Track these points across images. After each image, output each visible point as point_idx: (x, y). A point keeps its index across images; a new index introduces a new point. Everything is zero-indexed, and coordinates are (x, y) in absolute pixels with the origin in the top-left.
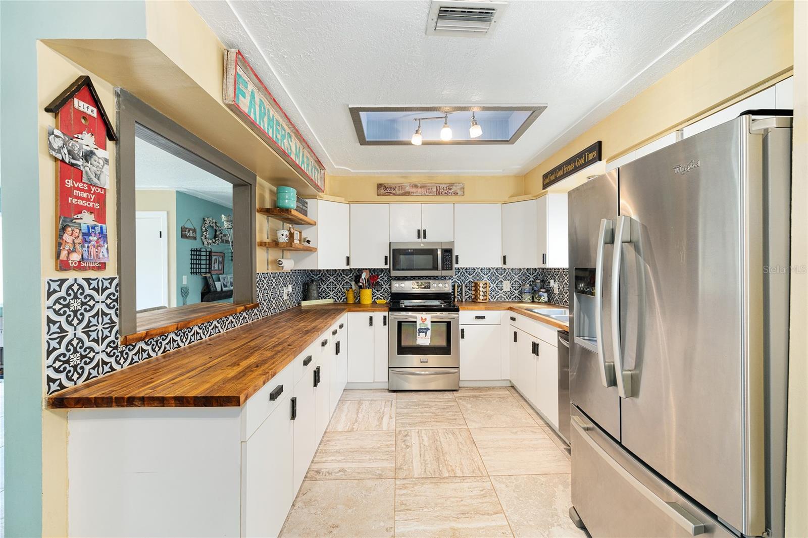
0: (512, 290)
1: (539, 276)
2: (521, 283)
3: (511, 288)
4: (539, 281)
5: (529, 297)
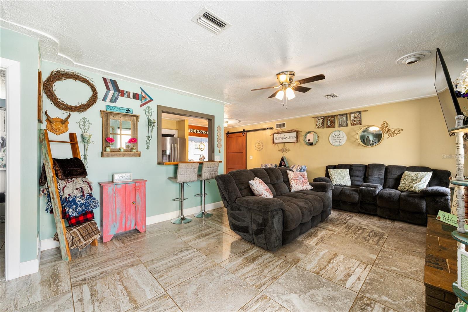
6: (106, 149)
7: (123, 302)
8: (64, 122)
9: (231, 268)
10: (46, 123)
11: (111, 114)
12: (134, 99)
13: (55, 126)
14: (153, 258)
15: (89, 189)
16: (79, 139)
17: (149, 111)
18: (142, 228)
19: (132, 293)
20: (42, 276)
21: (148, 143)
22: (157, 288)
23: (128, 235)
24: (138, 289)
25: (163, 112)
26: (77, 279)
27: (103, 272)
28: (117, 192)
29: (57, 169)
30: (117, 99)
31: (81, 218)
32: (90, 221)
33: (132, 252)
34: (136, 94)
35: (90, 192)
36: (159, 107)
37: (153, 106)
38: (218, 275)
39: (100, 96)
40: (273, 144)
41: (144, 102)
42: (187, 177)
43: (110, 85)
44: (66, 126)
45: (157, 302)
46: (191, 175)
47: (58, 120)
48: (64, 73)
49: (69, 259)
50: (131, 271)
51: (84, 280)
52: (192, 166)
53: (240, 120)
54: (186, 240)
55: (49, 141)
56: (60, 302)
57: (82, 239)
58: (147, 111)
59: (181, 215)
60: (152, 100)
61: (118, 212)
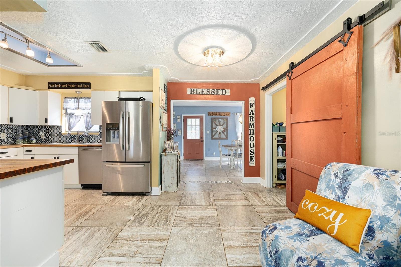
0: (7, 138)
1: (25, 130)
2: (14, 134)
3: (7, 137)
4: (27, 133)
5: (22, 141)
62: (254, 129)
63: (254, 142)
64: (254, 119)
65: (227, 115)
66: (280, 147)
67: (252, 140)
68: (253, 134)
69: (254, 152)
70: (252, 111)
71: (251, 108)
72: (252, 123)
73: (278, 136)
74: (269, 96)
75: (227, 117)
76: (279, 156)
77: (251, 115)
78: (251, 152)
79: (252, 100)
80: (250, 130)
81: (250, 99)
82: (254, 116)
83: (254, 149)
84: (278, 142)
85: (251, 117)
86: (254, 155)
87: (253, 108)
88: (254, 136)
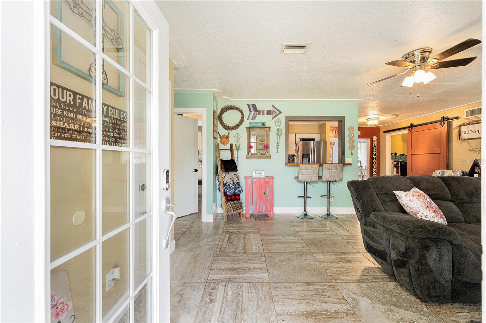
6: (248, 153)
7: (240, 248)
8: (227, 137)
9: (320, 259)
10: (219, 138)
11: (252, 128)
12: (267, 114)
13: (223, 140)
14: (267, 234)
15: (237, 179)
16: (234, 147)
17: (278, 122)
18: (270, 213)
19: (246, 246)
20: (214, 224)
21: (278, 147)
22: (260, 249)
23: (261, 216)
24: (250, 246)
25: (289, 121)
26: (226, 230)
27: (238, 231)
28: (253, 183)
29: (222, 165)
30: (256, 117)
31: (233, 197)
32: (238, 200)
33: (258, 226)
34: (268, 110)
35: (237, 181)
36: (286, 117)
37: (282, 117)
38: (306, 259)
39: (246, 117)
40: (460, 141)
41: (275, 116)
42: (307, 177)
43: (251, 108)
44: (228, 140)
45: (256, 255)
46: (311, 176)
47: (225, 136)
48: (227, 107)
49: (226, 220)
50: (252, 236)
51: (228, 232)
52: (312, 167)
53: (397, 113)
54: (298, 230)
55: (219, 149)
56: (216, 237)
57: (232, 210)
58: (277, 122)
59: (304, 211)
60: (280, 112)
61: (254, 198)
62: (376, 157)
63: (376, 165)
64: (376, 150)
65: (332, 145)
66: (395, 168)
67: (375, 164)
68: (375, 160)
69: (376, 171)
70: (375, 145)
71: (374, 143)
72: (375, 153)
73: (394, 161)
74: (389, 137)
75: (332, 146)
76: (395, 173)
77: (374, 148)
78: (374, 171)
79: (375, 138)
80: (374, 157)
81: (374, 137)
82: (376, 148)
83: (376, 169)
84: (394, 165)
85: (374, 149)
86: (376, 173)
87: (376, 143)
88: (376, 161)
